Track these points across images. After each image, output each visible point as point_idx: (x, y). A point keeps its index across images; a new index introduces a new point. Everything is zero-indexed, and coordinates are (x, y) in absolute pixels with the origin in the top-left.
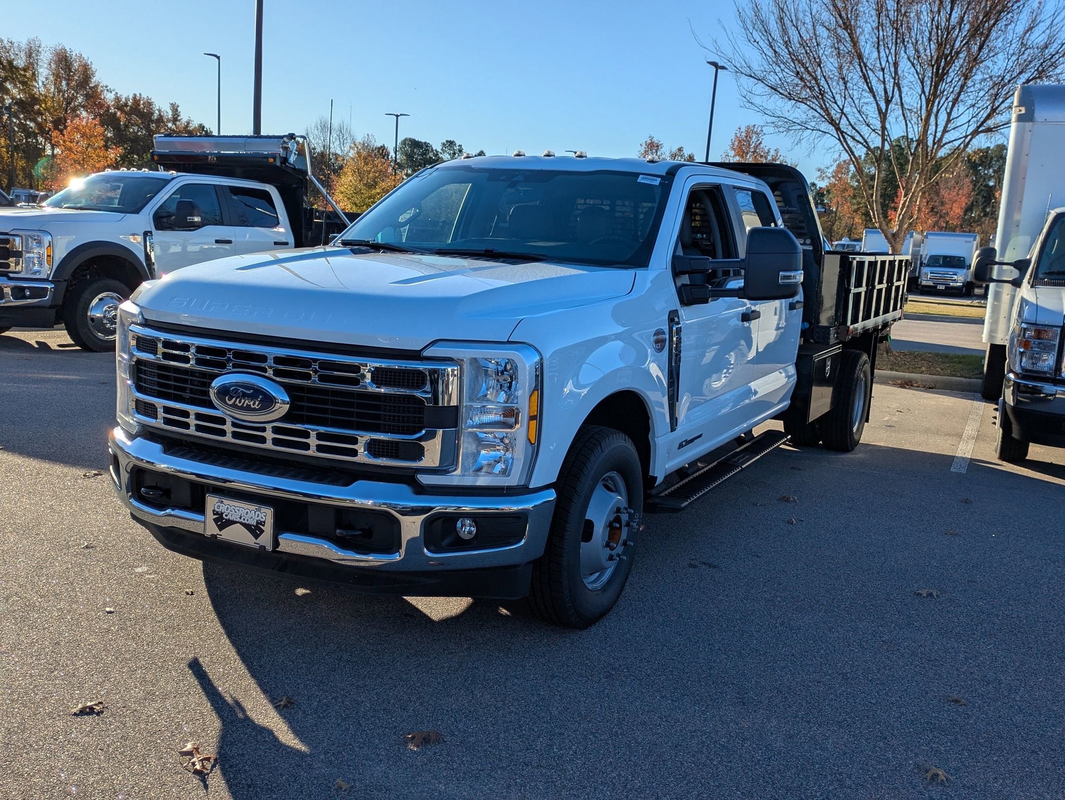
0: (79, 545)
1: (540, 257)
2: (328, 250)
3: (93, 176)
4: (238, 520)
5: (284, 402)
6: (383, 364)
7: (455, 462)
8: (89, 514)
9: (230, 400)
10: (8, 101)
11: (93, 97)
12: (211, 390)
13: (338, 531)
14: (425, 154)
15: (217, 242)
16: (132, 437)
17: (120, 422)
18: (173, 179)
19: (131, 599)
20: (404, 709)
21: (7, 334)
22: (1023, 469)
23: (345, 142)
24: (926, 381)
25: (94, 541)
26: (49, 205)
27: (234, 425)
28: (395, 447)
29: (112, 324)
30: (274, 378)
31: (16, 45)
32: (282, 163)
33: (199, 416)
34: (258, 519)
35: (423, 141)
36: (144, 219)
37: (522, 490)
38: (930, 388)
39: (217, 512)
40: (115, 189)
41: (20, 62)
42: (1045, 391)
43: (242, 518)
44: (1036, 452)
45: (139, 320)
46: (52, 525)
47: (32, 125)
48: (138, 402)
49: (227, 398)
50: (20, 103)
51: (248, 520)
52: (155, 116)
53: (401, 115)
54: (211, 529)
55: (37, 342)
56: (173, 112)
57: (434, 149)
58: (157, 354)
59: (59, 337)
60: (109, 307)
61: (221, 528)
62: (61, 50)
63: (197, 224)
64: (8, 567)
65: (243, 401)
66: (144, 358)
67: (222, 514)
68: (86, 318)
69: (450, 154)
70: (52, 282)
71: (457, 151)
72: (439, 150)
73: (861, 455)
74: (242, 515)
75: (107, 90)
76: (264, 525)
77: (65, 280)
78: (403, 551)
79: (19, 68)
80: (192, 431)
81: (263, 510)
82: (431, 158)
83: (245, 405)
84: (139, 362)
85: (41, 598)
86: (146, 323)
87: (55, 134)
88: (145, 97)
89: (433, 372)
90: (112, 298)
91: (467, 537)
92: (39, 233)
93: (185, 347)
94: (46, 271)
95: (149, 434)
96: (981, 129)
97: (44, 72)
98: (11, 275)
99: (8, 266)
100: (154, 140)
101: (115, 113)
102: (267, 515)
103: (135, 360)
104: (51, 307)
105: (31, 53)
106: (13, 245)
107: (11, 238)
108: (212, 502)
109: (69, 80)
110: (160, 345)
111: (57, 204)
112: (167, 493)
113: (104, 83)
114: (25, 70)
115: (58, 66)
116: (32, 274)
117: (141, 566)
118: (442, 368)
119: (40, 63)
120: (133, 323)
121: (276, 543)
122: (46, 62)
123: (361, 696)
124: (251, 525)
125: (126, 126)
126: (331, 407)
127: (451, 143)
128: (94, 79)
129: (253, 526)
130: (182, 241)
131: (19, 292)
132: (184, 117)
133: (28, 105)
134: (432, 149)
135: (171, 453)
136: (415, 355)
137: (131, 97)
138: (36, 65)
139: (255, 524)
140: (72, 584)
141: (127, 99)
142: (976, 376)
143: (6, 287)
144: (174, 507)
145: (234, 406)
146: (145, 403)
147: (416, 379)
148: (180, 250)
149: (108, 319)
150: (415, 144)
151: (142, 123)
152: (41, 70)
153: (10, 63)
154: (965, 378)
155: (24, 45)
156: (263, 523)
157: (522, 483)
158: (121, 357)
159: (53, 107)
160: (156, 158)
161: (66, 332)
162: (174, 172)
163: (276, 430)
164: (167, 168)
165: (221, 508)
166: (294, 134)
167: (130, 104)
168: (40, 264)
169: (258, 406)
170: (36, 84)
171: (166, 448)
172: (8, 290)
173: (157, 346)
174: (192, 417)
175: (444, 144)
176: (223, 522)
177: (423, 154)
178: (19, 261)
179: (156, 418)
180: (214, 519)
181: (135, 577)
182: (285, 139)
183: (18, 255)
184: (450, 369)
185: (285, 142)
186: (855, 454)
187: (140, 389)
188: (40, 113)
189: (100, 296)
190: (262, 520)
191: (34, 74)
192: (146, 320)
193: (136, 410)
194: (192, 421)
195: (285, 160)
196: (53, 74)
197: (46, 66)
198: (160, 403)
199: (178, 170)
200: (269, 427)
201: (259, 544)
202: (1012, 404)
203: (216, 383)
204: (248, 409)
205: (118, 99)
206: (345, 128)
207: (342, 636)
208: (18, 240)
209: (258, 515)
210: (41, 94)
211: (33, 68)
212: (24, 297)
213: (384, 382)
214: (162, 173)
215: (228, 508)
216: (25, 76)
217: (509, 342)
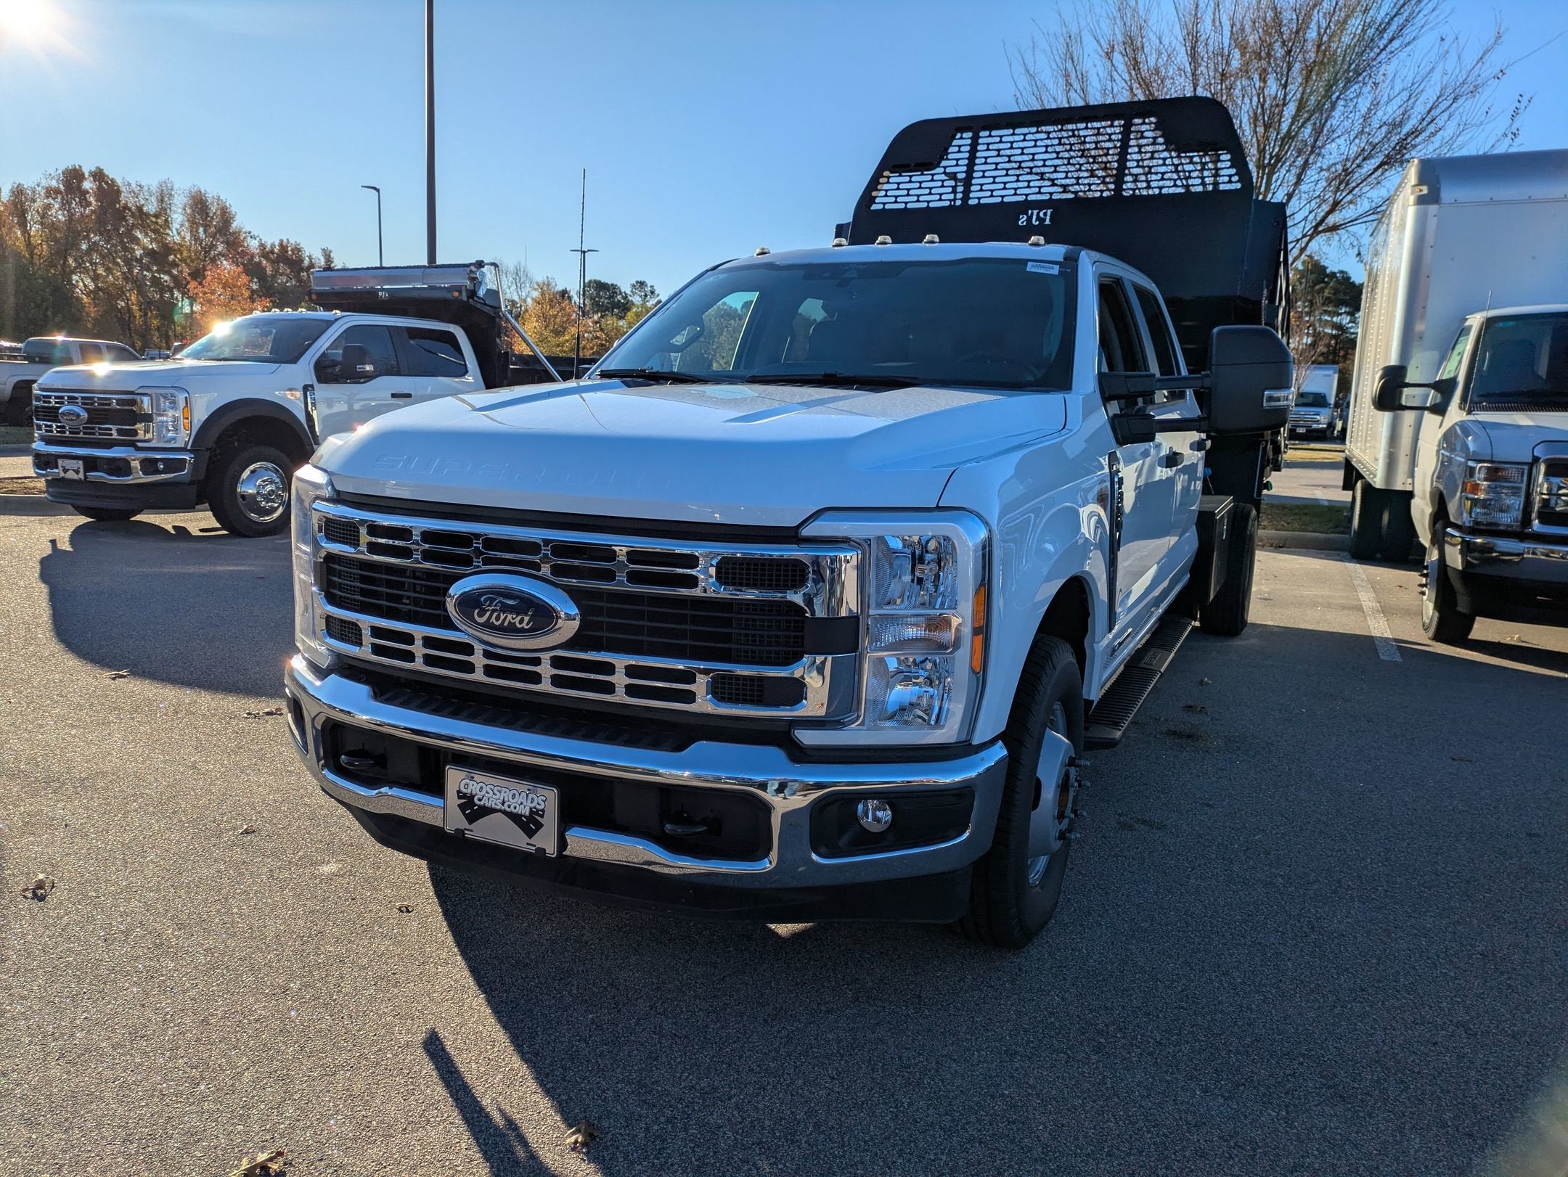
0: (235, 829)
1: (907, 380)
2: (582, 384)
3: (239, 319)
4: (500, 806)
5: (569, 618)
6: (739, 550)
7: (854, 707)
8: (248, 775)
9: (480, 615)
10: (138, 253)
11: (234, 243)
12: (448, 600)
13: (668, 826)
14: (613, 297)
15: (394, 396)
16: (321, 673)
17: (301, 648)
18: (337, 320)
19: (316, 925)
20: (792, 1142)
21: (138, 518)
22: (1470, 652)
23: (523, 285)
24: (1272, 538)
25: (257, 819)
26: (188, 356)
27: (487, 654)
28: (758, 686)
29: (267, 503)
30: (553, 579)
31: (146, 188)
32: (468, 297)
33: (428, 642)
34: (532, 805)
35: (610, 283)
36: (303, 370)
37: (962, 750)
38: (1280, 547)
39: (465, 794)
40: (265, 334)
41: (151, 208)
42: (1498, 549)
43: (506, 804)
44: (1484, 629)
45: (327, 492)
46: (197, 794)
47: (166, 278)
48: (329, 619)
49: (476, 611)
50: (150, 253)
51: (515, 808)
52: (306, 262)
53: (588, 251)
54: (455, 821)
55: (174, 527)
56: (325, 258)
57: (623, 291)
58: (358, 545)
59: (202, 519)
60: (264, 481)
61: (471, 819)
62: (196, 192)
63: (369, 374)
64: (130, 873)
65: (502, 617)
66: (336, 552)
67: (473, 796)
68: (236, 496)
69: (641, 296)
70: (190, 451)
71: (649, 293)
72: (629, 292)
73: (1253, 641)
74: (506, 799)
75: (251, 237)
76: (542, 816)
77: (208, 449)
78: (774, 854)
79: (149, 214)
80: (419, 665)
81: (541, 791)
82: (619, 301)
83: (506, 624)
84: (330, 558)
85: (180, 929)
86: (339, 498)
87: (192, 285)
88: (293, 243)
89: (816, 561)
90: (267, 469)
91: (876, 828)
92: (172, 391)
93: (404, 533)
94: (183, 438)
95: (347, 668)
96: (1320, 229)
97: (178, 218)
98: (140, 444)
99: (135, 433)
100: (311, 276)
101: (260, 263)
102: (546, 799)
103: (323, 554)
104: (191, 483)
105: (164, 197)
106: (141, 408)
107: (138, 398)
108: (455, 778)
109: (206, 227)
110: (363, 531)
111: (196, 355)
112: (381, 761)
113: (247, 229)
114: (157, 216)
115: (193, 211)
116: (167, 442)
117: (328, 862)
118: (832, 554)
119: (173, 208)
120: (317, 498)
121: (562, 844)
122: (180, 206)
123: (712, 1114)
124: (521, 816)
125: (273, 277)
126: (649, 624)
127: (642, 284)
128: (235, 223)
129: (525, 817)
130: (347, 398)
131: (149, 466)
132: (338, 264)
133: (162, 256)
134: (620, 291)
135: (386, 700)
136: (789, 535)
137: (277, 243)
138: (168, 211)
139: (527, 814)
140: (226, 900)
141: (273, 246)
142: (1332, 530)
143: (134, 460)
144: (392, 784)
145: (488, 626)
146: (342, 621)
147: (793, 574)
148: (346, 409)
149: (263, 496)
150: (601, 286)
151: (292, 271)
152: (174, 216)
153: (140, 209)
154: (1321, 532)
155: (154, 189)
156: (541, 813)
157: (963, 738)
158: (301, 552)
159: (190, 257)
160: (314, 297)
161: (210, 513)
162: (338, 311)
163: (557, 662)
164: (328, 308)
165: (470, 787)
166: (482, 261)
167: (276, 251)
168: (176, 430)
169: (527, 625)
170: (170, 232)
171: (377, 690)
172: (136, 464)
173: (358, 532)
174: (419, 642)
175: (634, 286)
176: (472, 809)
177: (611, 297)
178: (149, 426)
179: (360, 644)
180: (458, 805)
181: (321, 883)
182: (473, 268)
183: (148, 418)
184: (842, 556)
185: (471, 272)
186: (1245, 640)
187: (332, 599)
188: (174, 265)
189: (252, 467)
190: (539, 807)
191: (166, 221)
192: (338, 492)
193: (328, 632)
194: (418, 649)
195: (473, 294)
196: (188, 220)
197: (180, 210)
198: (366, 621)
199: (342, 310)
200: (545, 657)
201: (535, 846)
202: (1460, 568)
203: (456, 590)
204: (511, 630)
205: (262, 246)
206: (522, 270)
207: (653, 983)
208: (146, 400)
209: (532, 799)
210: (175, 243)
211: (166, 214)
212: (158, 472)
213: (744, 581)
214: (321, 314)
215: (481, 788)
216: (157, 223)
217: (938, 508)
